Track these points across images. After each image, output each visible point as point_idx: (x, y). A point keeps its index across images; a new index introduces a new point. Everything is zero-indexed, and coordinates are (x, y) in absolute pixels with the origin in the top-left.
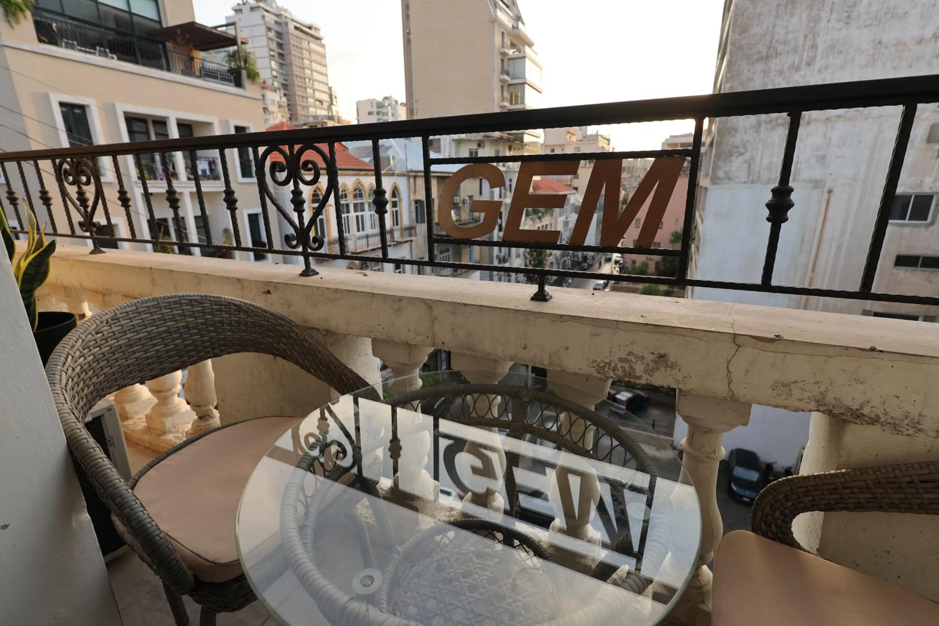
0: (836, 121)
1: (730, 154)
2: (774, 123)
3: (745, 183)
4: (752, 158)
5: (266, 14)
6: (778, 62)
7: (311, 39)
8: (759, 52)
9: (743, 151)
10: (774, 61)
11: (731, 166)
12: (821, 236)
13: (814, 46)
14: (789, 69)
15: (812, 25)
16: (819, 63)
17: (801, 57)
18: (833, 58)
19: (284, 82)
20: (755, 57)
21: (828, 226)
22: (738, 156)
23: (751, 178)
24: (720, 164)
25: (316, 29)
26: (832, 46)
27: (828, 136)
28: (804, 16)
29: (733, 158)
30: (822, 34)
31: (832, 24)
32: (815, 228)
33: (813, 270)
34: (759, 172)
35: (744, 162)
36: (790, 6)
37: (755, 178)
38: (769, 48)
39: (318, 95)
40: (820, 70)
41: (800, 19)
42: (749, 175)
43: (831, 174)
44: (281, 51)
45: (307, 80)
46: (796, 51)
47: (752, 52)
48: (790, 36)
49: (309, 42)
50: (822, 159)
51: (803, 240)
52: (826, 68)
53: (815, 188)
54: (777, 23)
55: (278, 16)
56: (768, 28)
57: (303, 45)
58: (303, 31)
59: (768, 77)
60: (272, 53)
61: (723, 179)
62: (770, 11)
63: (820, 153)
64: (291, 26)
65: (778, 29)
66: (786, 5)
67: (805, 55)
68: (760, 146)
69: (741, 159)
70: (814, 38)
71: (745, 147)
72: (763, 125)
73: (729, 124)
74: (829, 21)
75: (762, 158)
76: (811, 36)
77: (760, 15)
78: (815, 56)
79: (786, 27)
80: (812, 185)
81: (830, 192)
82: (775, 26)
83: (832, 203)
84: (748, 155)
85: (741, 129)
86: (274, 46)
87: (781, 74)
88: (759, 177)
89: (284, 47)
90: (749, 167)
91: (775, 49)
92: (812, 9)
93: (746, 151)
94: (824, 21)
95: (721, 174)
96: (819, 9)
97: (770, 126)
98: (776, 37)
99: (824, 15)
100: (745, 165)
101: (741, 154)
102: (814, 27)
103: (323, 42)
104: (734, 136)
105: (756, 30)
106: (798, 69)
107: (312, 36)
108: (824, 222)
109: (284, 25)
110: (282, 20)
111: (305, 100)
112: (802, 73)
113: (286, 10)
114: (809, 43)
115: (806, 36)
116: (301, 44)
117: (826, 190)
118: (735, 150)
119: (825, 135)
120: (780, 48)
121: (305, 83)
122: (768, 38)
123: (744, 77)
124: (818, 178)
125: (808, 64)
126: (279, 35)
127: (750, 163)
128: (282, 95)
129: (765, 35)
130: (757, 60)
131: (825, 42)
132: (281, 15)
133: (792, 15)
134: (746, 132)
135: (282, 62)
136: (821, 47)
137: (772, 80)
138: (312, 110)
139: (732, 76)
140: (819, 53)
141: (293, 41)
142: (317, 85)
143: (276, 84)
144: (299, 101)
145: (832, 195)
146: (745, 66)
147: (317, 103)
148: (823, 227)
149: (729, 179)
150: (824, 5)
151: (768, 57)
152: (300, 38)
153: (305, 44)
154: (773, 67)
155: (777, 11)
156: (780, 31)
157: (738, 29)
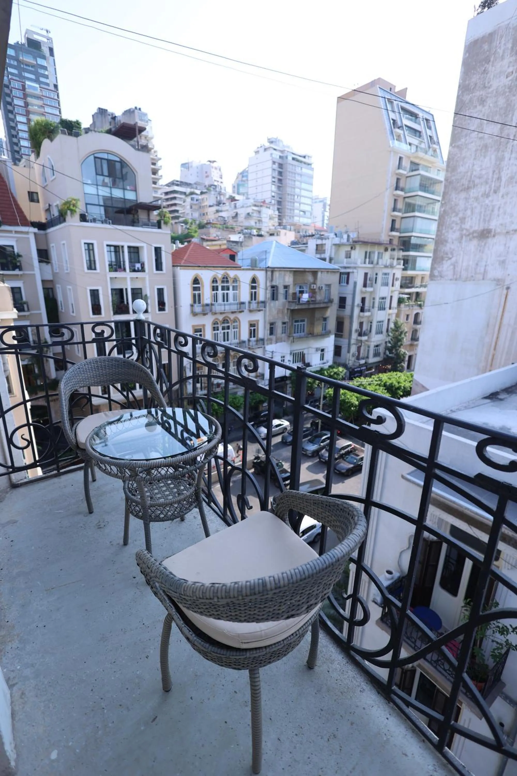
0: (513, 234)
1: (442, 259)
2: (471, 236)
3: (451, 280)
4: (456, 262)
5: (274, 152)
6: (475, 191)
7: (303, 165)
8: (463, 185)
9: (450, 256)
10: (472, 191)
11: (443, 267)
12: (501, 323)
13: (499, 179)
14: (482, 196)
15: (498, 163)
16: (502, 191)
17: (490, 187)
18: (512, 187)
19: (280, 200)
20: (460, 189)
21: (506, 315)
22: (447, 260)
23: (455, 277)
24: (436, 266)
25: (309, 157)
26: (512, 178)
27: (507, 245)
28: (493, 157)
29: (444, 262)
30: (505, 168)
31: (512, 161)
32: (497, 316)
33: (495, 349)
34: (461, 272)
35: (452, 264)
36: (483, 151)
37: (458, 276)
38: (469, 181)
39: (303, 207)
40: (503, 196)
41: (490, 159)
42: (454, 274)
43: (509, 275)
44: (280, 178)
45: (296, 197)
46: (487, 183)
47: (459, 185)
48: (484, 172)
49: (301, 168)
50: (503, 263)
51: (488, 325)
52: (507, 194)
53: (497, 285)
54: (475, 163)
55: (282, 152)
56: (469, 167)
57: (297, 170)
58: (298, 161)
59: (468, 202)
60: (274, 180)
61: (437, 276)
62: (471, 155)
63: (502, 259)
64: (290, 158)
65: (476, 167)
66: (481, 150)
67: (493, 185)
68: (462, 253)
69: (449, 262)
70: (499, 172)
71: (452, 253)
72: (464, 237)
73: (443, 237)
74: (510, 159)
75: (462, 262)
76: (497, 171)
77: (464, 158)
78: (500, 186)
79: (481, 166)
80: (495, 282)
81: (508, 288)
82: (473, 165)
83: (509, 297)
84: (454, 259)
85: (450, 240)
86: (276, 174)
87: (477, 200)
88: (460, 276)
89: (283, 174)
90: (454, 268)
91: (474, 182)
92: (498, 151)
93: (453, 257)
94: (506, 159)
95: (436, 273)
96: (503, 151)
97: (468, 238)
98: (474, 173)
99: (507, 155)
100: (452, 267)
101: (450, 259)
102: (499, 164)
103: (313, 166)
104: (445, 246)
105: (462, 169)
106: (488, 196)
107: (305, 163)
108: (503, 312)
109: (285, 158)
110: (284, 155)
111: (292, 212)
112: (490, 198)
113: (288, 147)
114: (496, 176)
115: (494, 172)
116: (295, 170)
117: (505, 287)
118: (445, 256)
119: (505, 245)
120: (477, 181)
121: (294, 199)
122: (469, 174)
123: (453, 203)
124: (500, 277)
125: (495, 192)
126: (281, 166)
127: (454, 265)
128: (276, 209)
129: (467, 172)
130: (462, 190)
131: (507, 174)
132: (285, 150)
133: (485, 157)
134: (453, 243)
135: (280, 185)
136: (504, 179)
137: (471, 205)
138: (296, 219)
139: (445, 203)
140: (503, 183)
141: (290, 168)
142: (303, 200)
143: (273, 202)
144: (287, 212)
145: (509, 291)
146: (453, 195)
147: (302, 213)
148: (502, 315)
149: (441, 277)
150: (506, 148)
151: (468, 188)
152: (295, 166)
153: (298, 170)
154: (472, 195)
155: (476, 154)
156: (477, 168)
157: (450, 169)
